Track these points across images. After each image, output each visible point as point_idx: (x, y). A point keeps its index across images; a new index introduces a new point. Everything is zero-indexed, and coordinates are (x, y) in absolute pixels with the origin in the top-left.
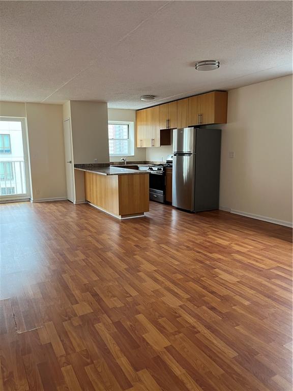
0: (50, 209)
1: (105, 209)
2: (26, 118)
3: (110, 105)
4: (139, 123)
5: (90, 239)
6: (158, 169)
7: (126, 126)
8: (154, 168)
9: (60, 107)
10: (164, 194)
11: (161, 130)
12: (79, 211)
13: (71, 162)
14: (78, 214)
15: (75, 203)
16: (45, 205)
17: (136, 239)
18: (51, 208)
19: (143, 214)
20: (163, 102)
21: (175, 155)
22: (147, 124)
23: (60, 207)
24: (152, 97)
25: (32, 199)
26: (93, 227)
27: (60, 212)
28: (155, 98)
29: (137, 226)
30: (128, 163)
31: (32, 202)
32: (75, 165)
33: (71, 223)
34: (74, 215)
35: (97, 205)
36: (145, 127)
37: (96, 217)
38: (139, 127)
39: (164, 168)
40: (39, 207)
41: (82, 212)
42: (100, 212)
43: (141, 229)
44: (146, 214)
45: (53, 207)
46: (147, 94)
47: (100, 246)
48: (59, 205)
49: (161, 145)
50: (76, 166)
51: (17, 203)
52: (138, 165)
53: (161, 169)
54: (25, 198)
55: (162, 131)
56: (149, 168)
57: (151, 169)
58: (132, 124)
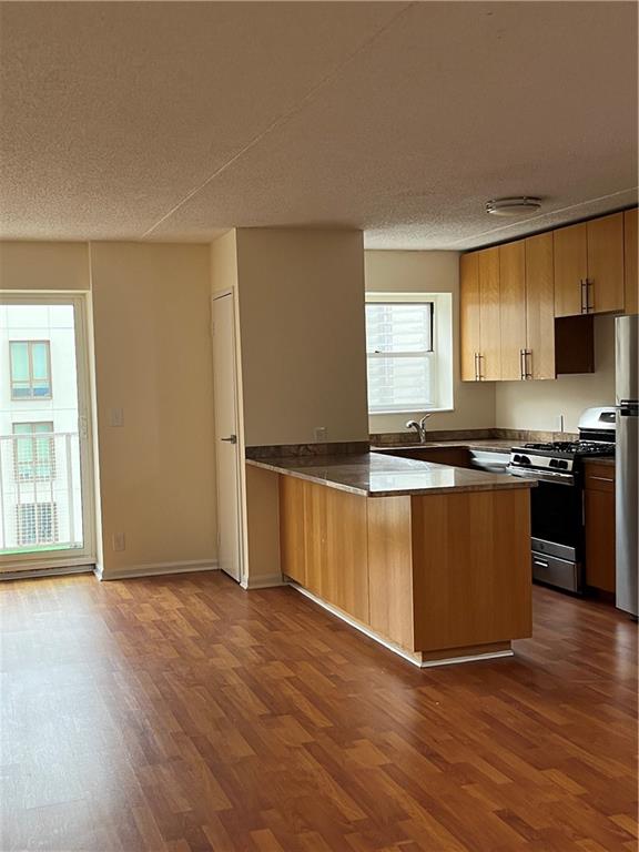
0: (159, 610)
1: (358, 616)
2: (89, 293)
3: (372, 240)
4: (469, 296)
5: (308, 763)
6: (552, 463)
7: (426, 308)
8: (535, 460)
9: (205, 249)
10: (580, 557)
11: (557, 320)
12: (263, 619)
13: (234, 439)
14: (255, 634)
15: (245, 585)
16: (143, 591)
17: (500, 779)
18: (165, 605)
19: (505, 645)
20: (565, 220)
21: (624, 413)
22: (501, 301)
23: (194, 600)
24: (531, 202)
25: (100, 567)
26: (314, 700)
27: (193, 622)
28: (544, 206)
29: (493, 704)
30: (431, 436)
31: (99, 576)
32: (246, 449)
33: (234, 680)
34: (241, 637)
35: (326, 599)
36: (494, 309)
37: (325, 649)
38: (470, 312)
39: (578, 459)
40: (123, 601)
41: (272, 628)
42: (338, 626)
43: (509, 722)
44: (519, 648)
45: (168, 600)
46: (514, 192)
47: (354, 813)
48: (189, 590)
49: (558, 372)
50: (251, 453)
51: (50, 582)
52: (470, 445)
53: (565, 465)
54: (76, 562)
55: (560, 323)
56: (516, 458)
57: (524, 463)
58: (445, 301)
